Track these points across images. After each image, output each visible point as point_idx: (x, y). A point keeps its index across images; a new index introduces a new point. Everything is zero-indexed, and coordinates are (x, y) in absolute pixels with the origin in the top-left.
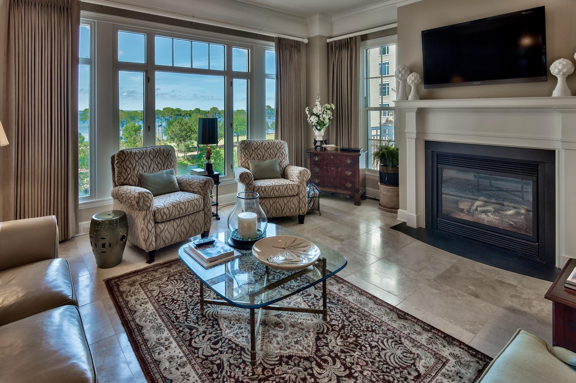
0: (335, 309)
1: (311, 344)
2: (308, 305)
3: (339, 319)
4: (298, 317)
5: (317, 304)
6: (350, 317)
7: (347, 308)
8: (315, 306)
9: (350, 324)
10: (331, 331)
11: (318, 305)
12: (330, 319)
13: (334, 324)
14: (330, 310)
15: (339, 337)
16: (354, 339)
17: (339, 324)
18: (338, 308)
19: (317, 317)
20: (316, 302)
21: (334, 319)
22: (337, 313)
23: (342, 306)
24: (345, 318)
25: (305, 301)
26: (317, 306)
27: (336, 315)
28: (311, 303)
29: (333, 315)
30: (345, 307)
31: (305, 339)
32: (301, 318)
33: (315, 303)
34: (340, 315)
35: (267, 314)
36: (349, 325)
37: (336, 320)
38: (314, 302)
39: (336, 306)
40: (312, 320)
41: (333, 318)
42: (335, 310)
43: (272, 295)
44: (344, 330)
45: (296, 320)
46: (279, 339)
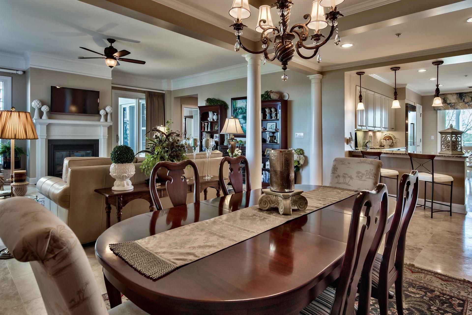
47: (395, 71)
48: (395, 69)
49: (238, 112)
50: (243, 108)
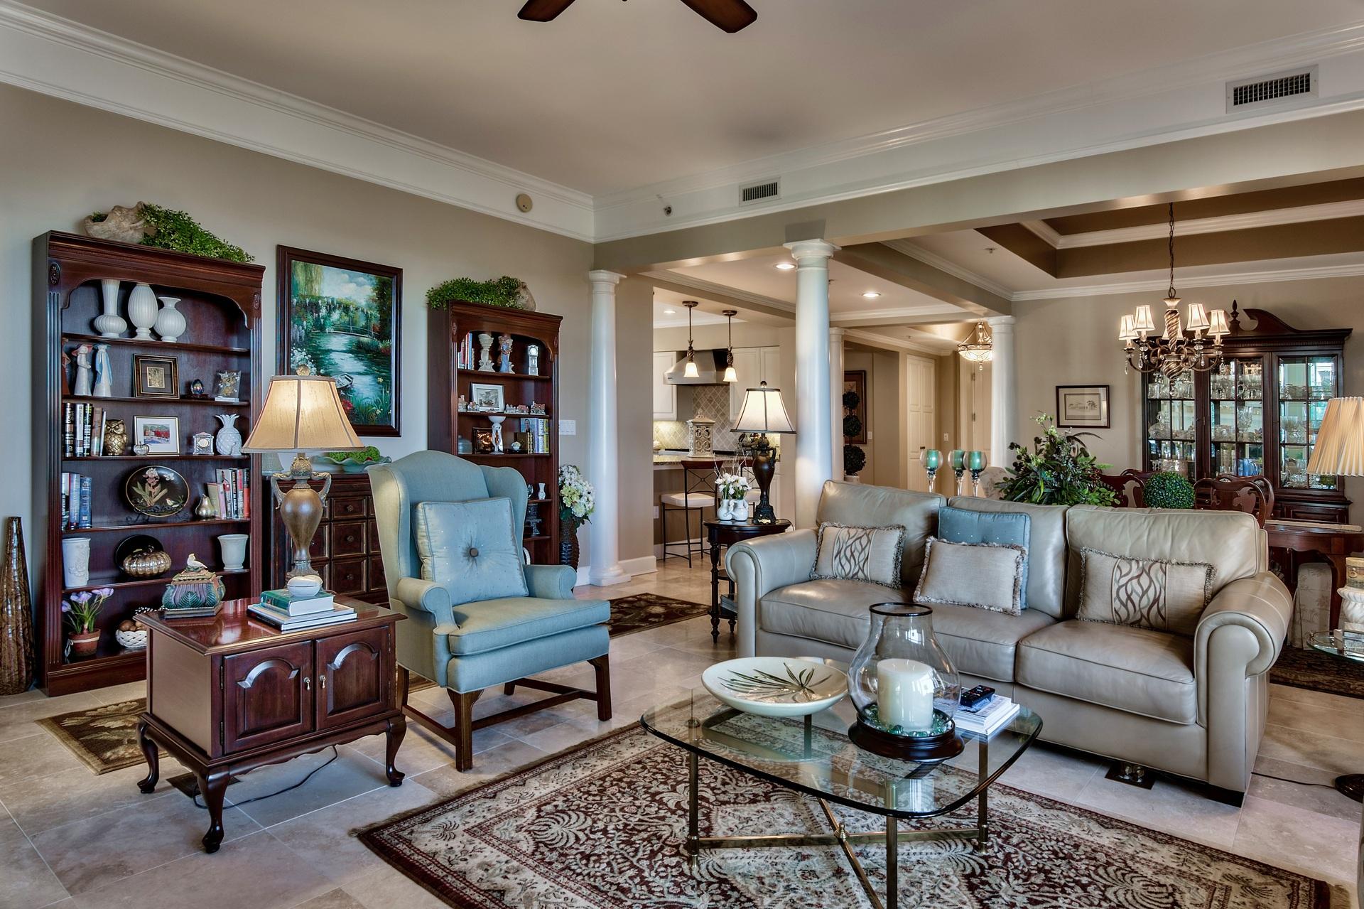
0: (666, 890)
1: (720, 820)
2: (739, 891)
3: (659, 870)
4: (757, 859)
5: (715, 898)
6: (631, 878)
7: (634, 898)
8: (719, 891)
9: (635, 863)
10: (680, 844)
11: (712, 894)
12: (681, 867)
13: (672, 859)
14: (681, 887)
15: (664, 837)
16: (634, 838)
17: (662, 860)
18: (659, 894)
19: (713, 866)
20: (717, 902)
21: (672, 867)
22: (662, 881)
23: (645, 902)
24: (646, 874)
25: (749, 900)
26: (714, 891)
27: (666, 877)
28: (730, 897)
29: (673, 876)
30: (639, 899)
31: (733, 826)
32: (750, 860)
33: (721, 897)
34: (658, 878)
35: (829, 857)
36: (639, 860)
37: (666, 866)
38: (723, 903)
39: (662, 900)
40: (723, 858)
41: (673, 870)
42: (668, 888)
43: (844, 902)
44: (652, 851)
45: (759, 854)
46: (782, 821)
47: (690, 307)
48: (691, 305)
49: (325, 319)
50: (357, 309)
